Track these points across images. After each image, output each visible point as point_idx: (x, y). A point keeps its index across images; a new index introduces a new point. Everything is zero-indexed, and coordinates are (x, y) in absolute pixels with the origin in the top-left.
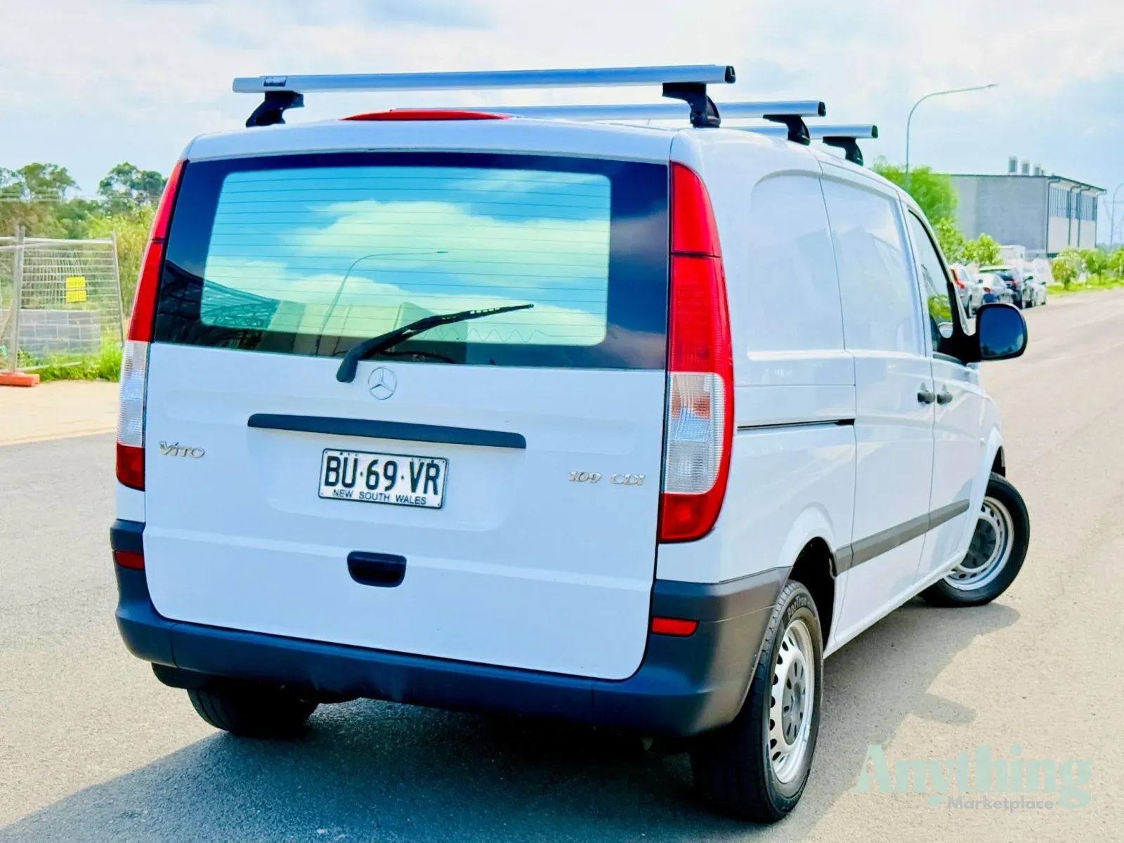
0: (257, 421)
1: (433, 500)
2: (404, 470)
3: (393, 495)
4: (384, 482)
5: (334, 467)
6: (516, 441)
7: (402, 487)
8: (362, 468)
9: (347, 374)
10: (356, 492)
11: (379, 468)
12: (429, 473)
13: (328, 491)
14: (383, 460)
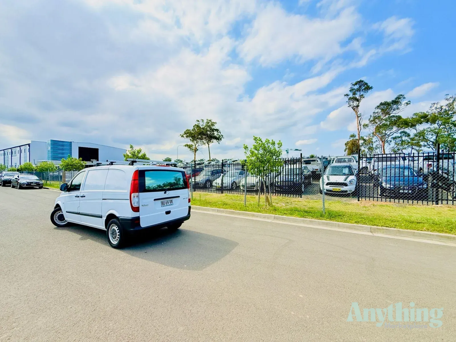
0: (155, 200)
1: (172, 204)
2: (169, 202)
3: (169, 204)
4: (168, 203)
5: (163, 203)
6: (179, 197)
7: (169, 203)
8: (165, 202)
9: (165, 193)
10: (165, 205)
11: (167, 202)
12: (171, 201)
13: (162, 206)
14: (167, 201)
